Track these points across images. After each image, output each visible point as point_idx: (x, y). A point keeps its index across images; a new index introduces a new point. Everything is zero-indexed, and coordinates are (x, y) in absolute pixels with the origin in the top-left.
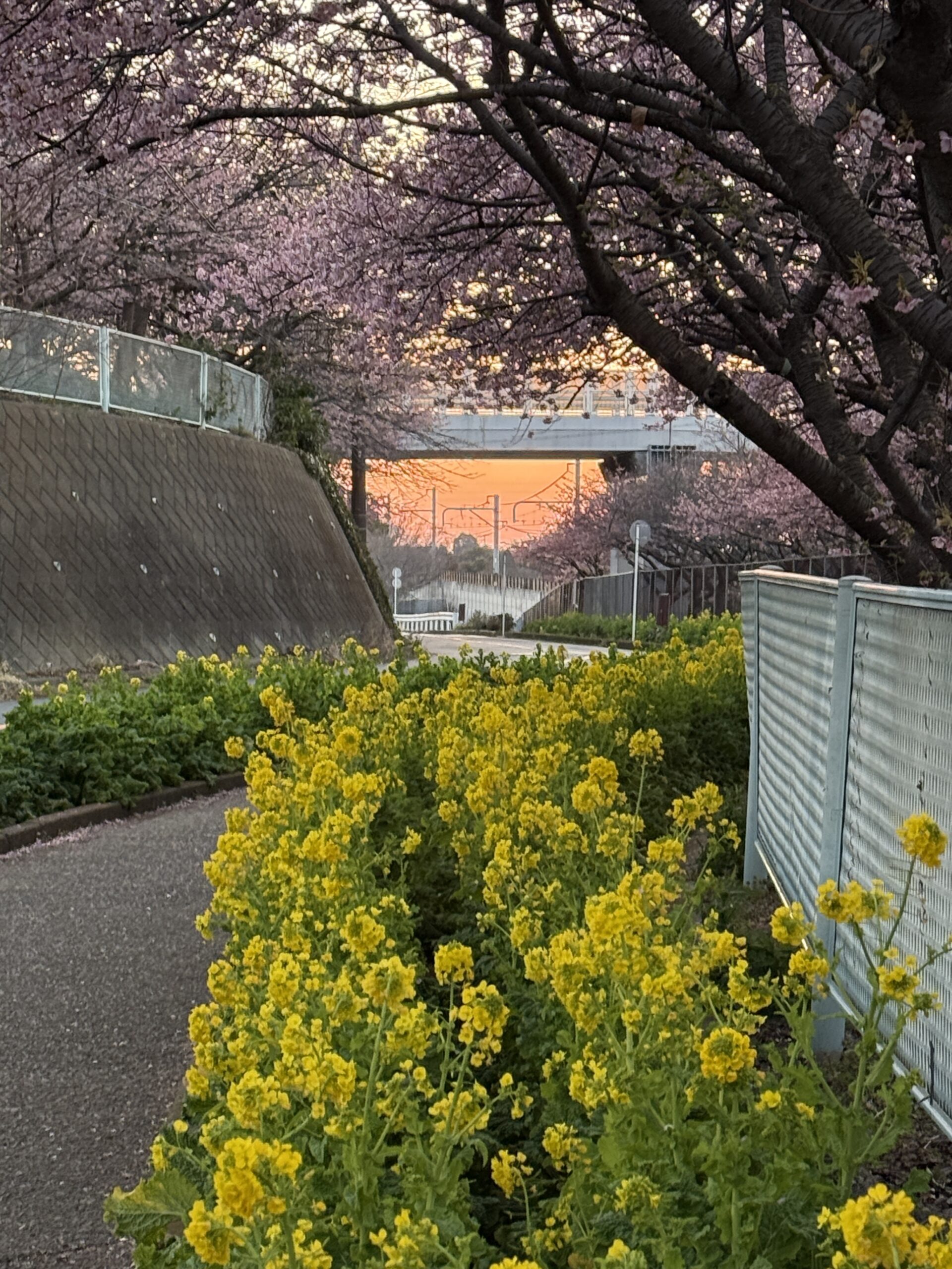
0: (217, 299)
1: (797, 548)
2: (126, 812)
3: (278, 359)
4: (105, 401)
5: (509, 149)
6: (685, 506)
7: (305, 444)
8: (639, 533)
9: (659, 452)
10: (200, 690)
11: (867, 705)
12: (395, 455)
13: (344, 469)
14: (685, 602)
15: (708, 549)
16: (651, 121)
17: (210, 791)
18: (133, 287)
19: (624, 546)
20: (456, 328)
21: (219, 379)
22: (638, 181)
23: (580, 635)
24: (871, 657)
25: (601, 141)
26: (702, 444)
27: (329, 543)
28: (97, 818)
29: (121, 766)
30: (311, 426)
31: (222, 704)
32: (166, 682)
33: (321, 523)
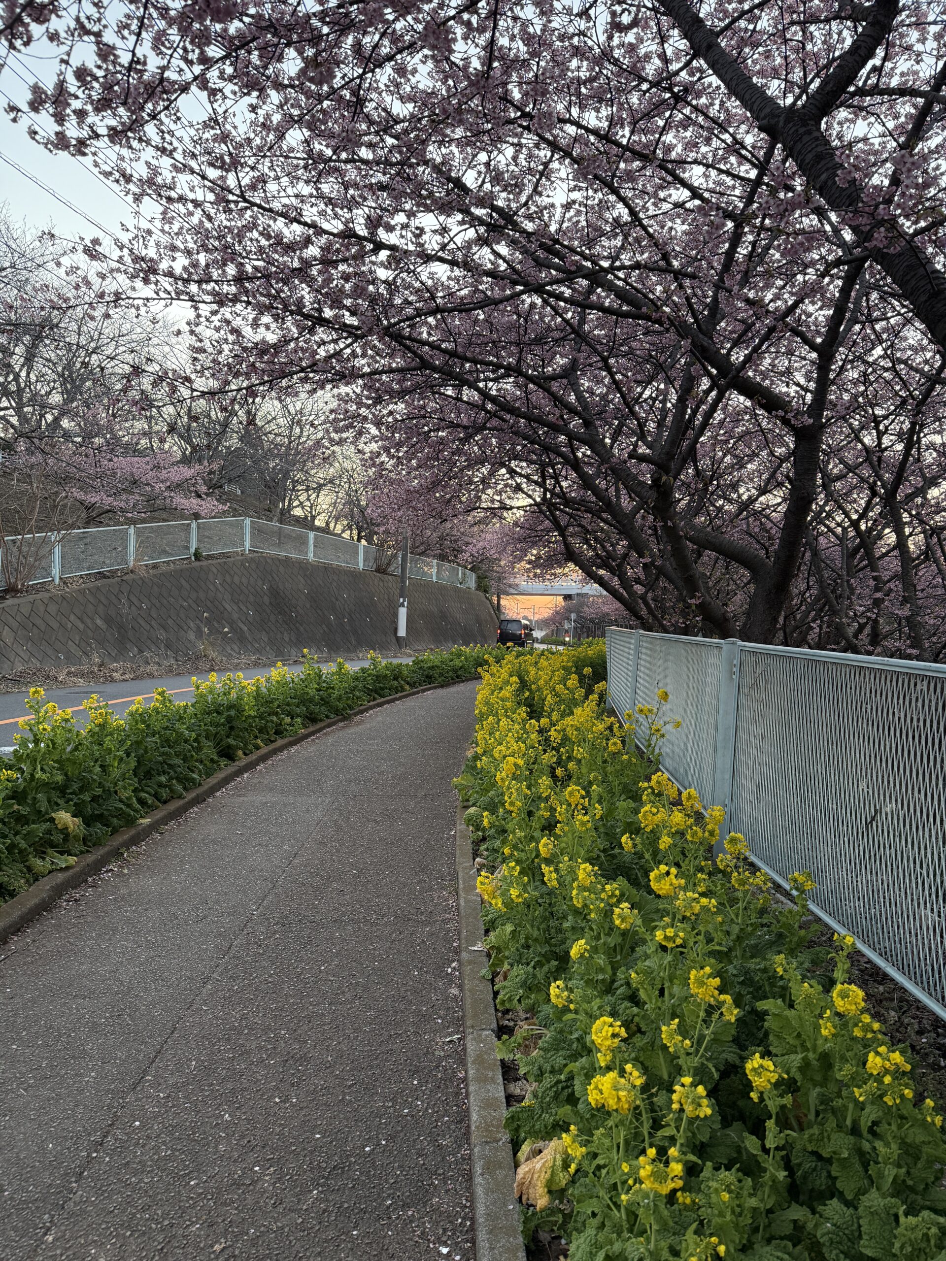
0: (468, 554)
1: (616, 621)
2: (442, 686)
3: (479, 569)
4: (434, 579)
5: (546, 516)
6: (586, 609)
7: (485, 591)
8: (573, 616)
9: (578, 595)
10: (461, 655)
11: (642, 662)
12: (508, 594)
13: (495, 598)
14: (585, 635)
15: (591, 620)
16: (586, 511)
17: (463, 682)
18: (442, 550)
19: (569, 619)
20: (530, 562)
21: (464, 574)
22: (580, 525)
23: (557, 643)
24: (644, 650)
25: (571, 515)
26: (591, 593)
27: (492, 618)
28: (435, 688)
29: (441, 675)
30: (487, 587)
31: (466, 659)
32: (452, 653)
33: (489, 612)
